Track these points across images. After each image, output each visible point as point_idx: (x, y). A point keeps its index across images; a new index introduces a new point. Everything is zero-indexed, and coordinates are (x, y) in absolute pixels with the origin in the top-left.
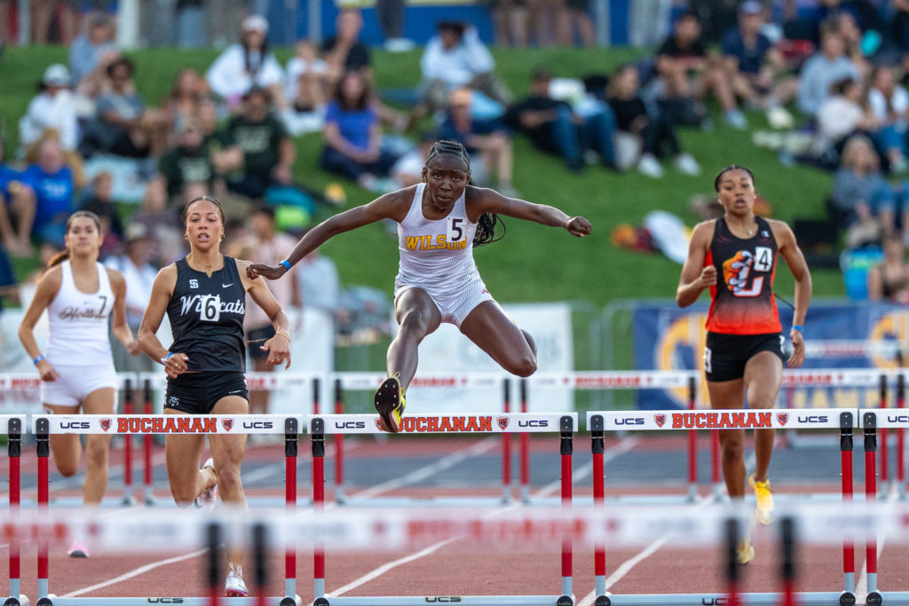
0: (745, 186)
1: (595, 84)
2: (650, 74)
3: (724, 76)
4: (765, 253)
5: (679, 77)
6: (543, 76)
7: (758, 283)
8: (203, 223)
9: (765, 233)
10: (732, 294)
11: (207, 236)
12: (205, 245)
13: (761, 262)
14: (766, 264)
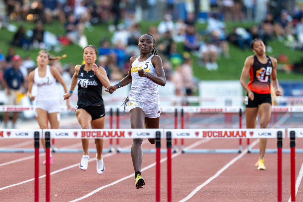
7: (267, 78)
8: (89, 55)
9: (270, 62)
10: (259, 81)
11: (90, 59)
12: (89, 62)
13: (268, 72)
14: (269, 73)
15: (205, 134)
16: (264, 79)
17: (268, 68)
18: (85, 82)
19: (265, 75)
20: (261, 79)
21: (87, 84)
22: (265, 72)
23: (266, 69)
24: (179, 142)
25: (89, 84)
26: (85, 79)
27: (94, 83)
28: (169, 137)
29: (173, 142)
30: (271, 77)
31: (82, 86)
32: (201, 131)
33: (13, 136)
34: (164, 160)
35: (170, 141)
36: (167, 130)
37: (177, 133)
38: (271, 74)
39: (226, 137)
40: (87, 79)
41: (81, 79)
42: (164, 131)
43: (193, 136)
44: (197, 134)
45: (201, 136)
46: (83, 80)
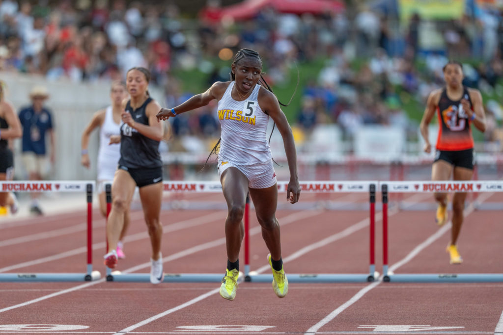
7: (462, 123)
8: (134, 83)
9: (466, 97)
10: (449, 129)
11: (135, 90)
12: (134, 95)
13: (462, 113)
15: (426, 187)
21: (131, 130)
23: (458, 108)
28: (384, 191)
29: (389, 196)
32: (421, 183)
33: (207, 190)
34: (379, 217)
35: (385, 195)
36: (382, 183)
37: (393, 186)
39: (450, 190)
42: (379, 184)
43: (412, 189)
44: (417, 187)
45: (421, 189)
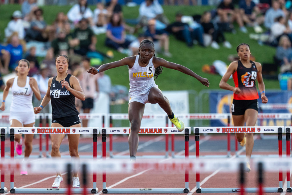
0: (247, 50)
1: (197, 18)
2: (215, 14)
3: (240, 15)
4: (255, 73)
5: (225, 16)
6: (179, 15)
7: (252, 83)
8: (61, 64)
9: (254, 67)
10: (244, 86)
11: (62, 68)
12: (61, 71)
13: (253, 77)
14: (255, 77)
16: (250, 84)
17: (253, 73)
18: (57, 92)
19: (251, 80)
20: (246, 84)
21: (59, 94)
22: (250, 76)
23: (251, 73)
24: (100, 179)
25: (62, 94)
26: (58, 90)
27: (67, 93)
30: (257, 82)
31: (54, 97)
38: (257, 78)
40: (59, 89)
41: (54, 90)
46: (55, 91)
